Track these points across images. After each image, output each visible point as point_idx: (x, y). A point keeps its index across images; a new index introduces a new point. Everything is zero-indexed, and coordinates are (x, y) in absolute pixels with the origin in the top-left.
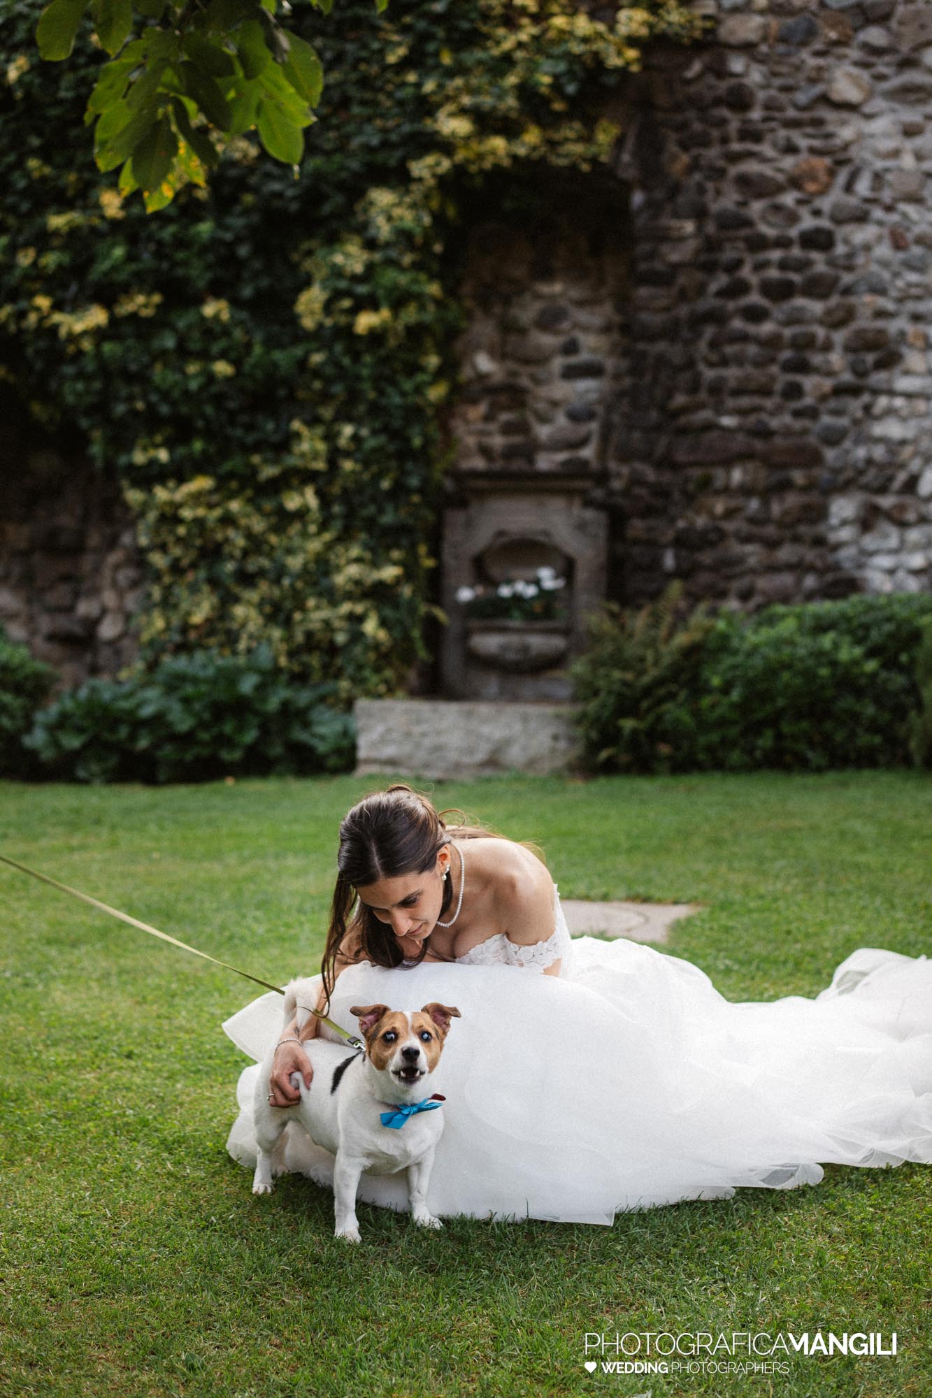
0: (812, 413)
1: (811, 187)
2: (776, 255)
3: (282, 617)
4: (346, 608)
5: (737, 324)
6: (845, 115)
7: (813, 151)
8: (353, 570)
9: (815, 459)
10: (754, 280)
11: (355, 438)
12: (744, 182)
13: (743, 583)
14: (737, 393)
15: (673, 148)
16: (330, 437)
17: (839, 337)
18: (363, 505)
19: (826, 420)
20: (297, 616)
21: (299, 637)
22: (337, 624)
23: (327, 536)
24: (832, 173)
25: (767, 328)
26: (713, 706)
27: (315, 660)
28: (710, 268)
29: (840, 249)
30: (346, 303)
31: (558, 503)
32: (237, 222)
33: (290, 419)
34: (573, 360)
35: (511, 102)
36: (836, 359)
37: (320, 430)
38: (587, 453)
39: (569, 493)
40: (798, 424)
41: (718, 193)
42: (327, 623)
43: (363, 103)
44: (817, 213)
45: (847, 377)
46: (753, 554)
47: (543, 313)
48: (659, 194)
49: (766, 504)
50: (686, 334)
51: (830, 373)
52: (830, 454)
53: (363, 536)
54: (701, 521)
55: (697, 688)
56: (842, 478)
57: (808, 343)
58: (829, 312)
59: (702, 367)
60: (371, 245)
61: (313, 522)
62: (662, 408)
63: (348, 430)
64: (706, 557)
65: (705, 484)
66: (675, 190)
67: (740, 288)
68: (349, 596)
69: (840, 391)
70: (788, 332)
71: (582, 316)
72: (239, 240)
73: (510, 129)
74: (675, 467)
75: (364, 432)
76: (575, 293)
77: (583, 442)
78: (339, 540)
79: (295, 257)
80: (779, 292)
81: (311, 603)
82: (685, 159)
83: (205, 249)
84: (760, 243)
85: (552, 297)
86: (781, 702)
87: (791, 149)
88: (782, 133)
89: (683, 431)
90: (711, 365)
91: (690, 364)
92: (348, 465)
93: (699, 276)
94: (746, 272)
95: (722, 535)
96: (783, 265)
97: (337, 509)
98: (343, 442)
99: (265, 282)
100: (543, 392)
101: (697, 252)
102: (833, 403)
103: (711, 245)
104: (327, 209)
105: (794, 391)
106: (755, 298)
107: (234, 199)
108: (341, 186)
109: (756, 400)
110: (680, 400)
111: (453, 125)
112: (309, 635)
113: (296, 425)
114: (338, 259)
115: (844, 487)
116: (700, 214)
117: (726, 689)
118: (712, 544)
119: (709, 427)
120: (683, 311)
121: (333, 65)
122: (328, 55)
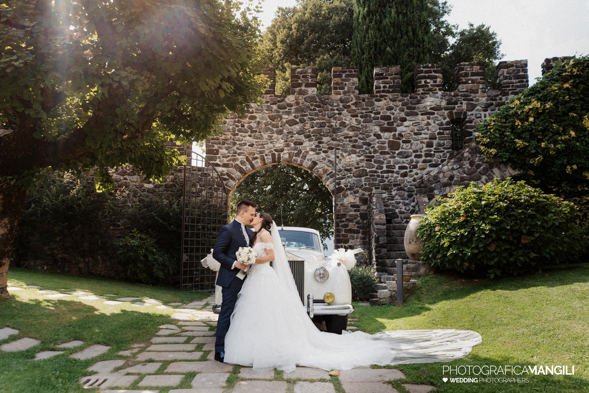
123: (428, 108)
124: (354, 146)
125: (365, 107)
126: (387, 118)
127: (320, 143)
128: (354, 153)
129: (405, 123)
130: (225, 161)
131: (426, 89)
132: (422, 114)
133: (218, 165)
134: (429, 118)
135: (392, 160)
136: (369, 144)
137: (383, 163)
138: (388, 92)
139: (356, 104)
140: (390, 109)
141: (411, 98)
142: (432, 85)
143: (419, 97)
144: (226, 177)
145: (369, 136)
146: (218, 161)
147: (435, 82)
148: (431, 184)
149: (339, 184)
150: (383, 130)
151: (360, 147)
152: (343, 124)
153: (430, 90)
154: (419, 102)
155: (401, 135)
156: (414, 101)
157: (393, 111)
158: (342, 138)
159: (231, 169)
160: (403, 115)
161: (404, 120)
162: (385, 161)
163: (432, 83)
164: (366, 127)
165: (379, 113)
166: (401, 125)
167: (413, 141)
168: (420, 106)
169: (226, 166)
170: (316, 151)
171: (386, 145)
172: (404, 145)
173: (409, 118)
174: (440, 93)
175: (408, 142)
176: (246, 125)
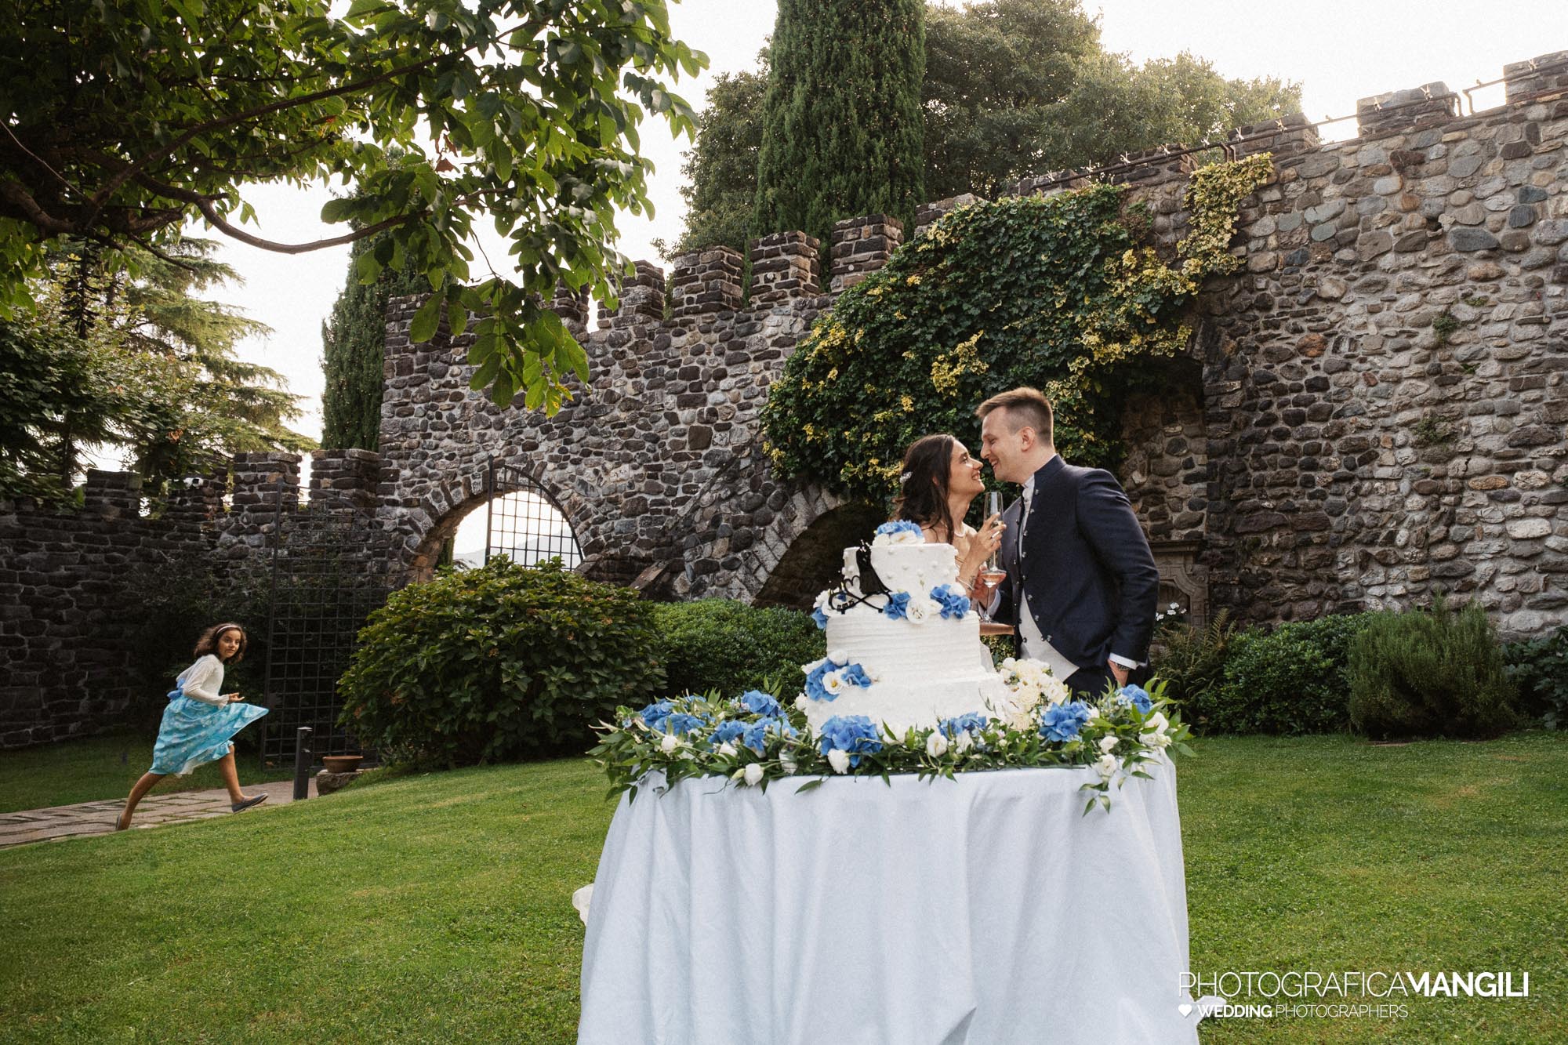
0: (1323, 496)
1: (1313, 352)
2: (1292, 396)
5: (1270, 442)
6: (1331, 305)
7: (1311, 330)
9: (1326, 525)
10: (1280, 414)
12: (1269, 353)
13: (1285, 608)
14: (1272, 486)
15: (1225, 337)
17: (1335, 445)
19: (1331, 498)
24: (1325, 342)
25: (1290, 442)
26: (1228, 691)
28: (1252, 408)
29: (1333, 389)
31: (1180, 561)
34: (1190, 472)
35: (1122, 321)
36: (1334, 459)
38: (1201, 528)
39: (1185, 555)
40: (1312, 503)
41: (1254, 362)
43: (1043, 332)
44: (1317, 368)
45: (1343, 470)
46: (1290, 589)
47: (1170, 444)
48: (1218, 367)
49: (1296, 556)
50: (1238, 451)
51: (1331, 470)
52: (1334, 521)
54: (1255, 569)
55: (1220, 679)
56: (1344, 536)
57: (1316, 450)
58: (1327, 430)
59: (1250, 471)
62: (1227, 498)
64: (1260, 592)
65: (1257, 544)
66: (1228, 362)
67: (1271, 420)
69: (1337, 480)
70: (1302, 445)
71: (1192, 444)
73: (1123, 339)
74: (1238, 535)
76: (1193, 430)
77: (1199, 522)
80: (1297, 419)
82: (1233, 343)
84: (1281, 391)
85: (1177, 434)
86: (1268, 689)
87: (1297, 330)
88: (1291, 321)
89: (1239, 512)
90: (1256, 469)
91: (1244, 469)
93: (1245, 413)
94: (1274, 409)
95: (1270, 578)
96: (1296, 403)
100: (1173, 492)
101: (1243, 400)
102: (1334, 488)
103: (1252, 394)
105: (1309, 482)
106: (1281, 425)
109: (1285, 490)
110: (1237, 492)
111: (1090, 339)
115: (1347, 542)
116: (1244, 376)
117: (1236, 680)
118: (1264, 584)
119: (1257, 508)
120: (1237, 437)
121: (1027, 314)
122: (1025, 308)
123: (769, 342)
124: (626, 445)
125: (653, 352)
126: (691, 374)
127: (568, 442)
128: (628, 460)
129: (723, 384)
130: (408, 493)
131: (765, 295)
132: (756, 359)
133: (394, 503)
134: (767, 369)
135: (693, 472)
136: (655, 439)
137: (677, 481)
138: (697, 312)
139: (635, 348)
140: (698, 351)
141: (738, 321)
142: (778, 286)
143: (753, 316)
144: (408, 527)
145: (655, 420)
146: (396, 496)
147: (785, 276)
148: (680, 538)
149: (595, 534)
150: (684, 403)
151: (638, 446)
152: (611, 398)
153: (773, 298)
154: (751, 331)
155: (713, 413)
156: (743, 328)
157: (704, 356)
158: (608, 428)
159: (418, 509)
161: (721, 375)
162: (682, 477)
163: (779, 280)
164: (652, 398)
165: (677, 364)
166: (715, 388)
167: (735, 426)
168: (754, 338)
169: (408, 503)
170: (560, 461)
171: (686, 438)
172: (717, 436)
173: (730, 370)
174: (792, 301)
175: (726, 427)
176: (445, 414)
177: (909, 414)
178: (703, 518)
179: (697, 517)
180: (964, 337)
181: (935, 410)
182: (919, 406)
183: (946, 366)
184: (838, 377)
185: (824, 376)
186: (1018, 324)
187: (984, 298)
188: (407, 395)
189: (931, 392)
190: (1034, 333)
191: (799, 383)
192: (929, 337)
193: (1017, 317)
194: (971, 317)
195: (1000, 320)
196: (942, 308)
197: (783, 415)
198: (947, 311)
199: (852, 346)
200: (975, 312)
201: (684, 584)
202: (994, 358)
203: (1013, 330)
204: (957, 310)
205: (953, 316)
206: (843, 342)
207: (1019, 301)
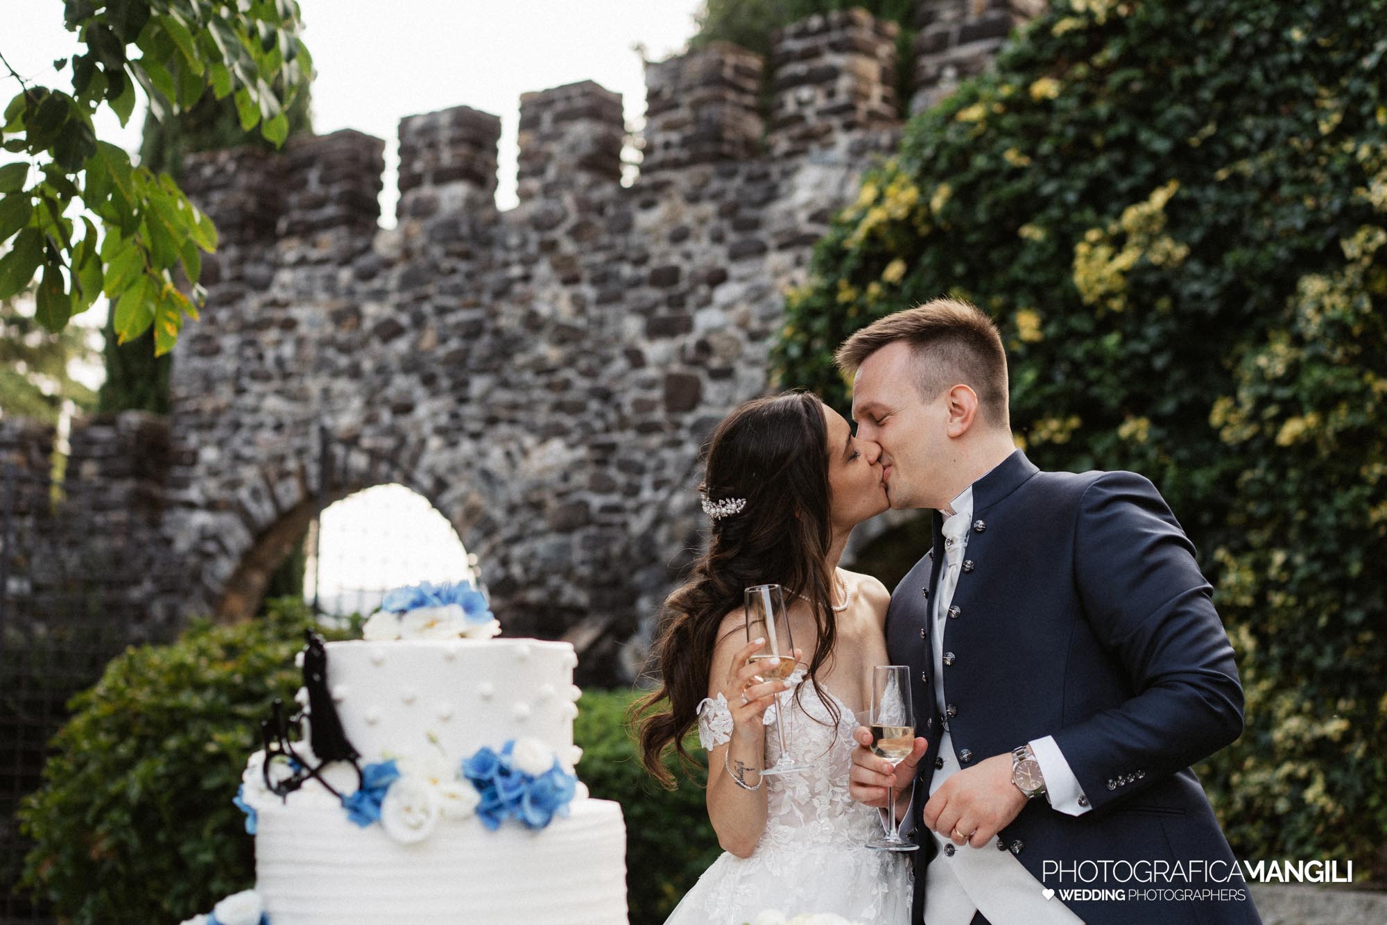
3: (1220, 779)
4: (1287, 768)
8: (1294, 724)
11: (1287, 566)
16: (1260, 567)
18: (1300, 646)
20: (1235, 778)
21: (1238, 805)
22: (1277, 789)
23: (1265, 685)
27: (1254, 833)
30: (1272, 411)
32: (1152, 332)
33: (1215, 547)
37: (1248, 559)
42: (1266, 788)
43: (1295, 181)
53: (1303, 683)
60: (1298, 341)
61: (1249, 666)
63: (1279, 557)
68: (1291, 755)
72: (1156, 350)
75: (1299, 559)
78: (1279, 688)
79: (1228, 363)
81: (1249, 763)
83: (1119, 364)
92: (1277, 599)
97: (1275, 651)
98: (1273, 572)
99: (1187, 395)
104: (1250, 306)
107: (1150, 307)
108: (1267, 278)
112: (1249, 801)
113: (1221, 554)
114: (1262, 361)
121: (1265, 145)
122: (1259, 135)
123: (802, 216)
124: (559, 407)
125: (605, 239)
126: (666, 277)
127: (463, 400)
128: (559, 431)
129: (723, 294)
130: (212, 486)
131: (796, 130)
132: (782, 247)
133: (191, 506)
135: (668, 454)
136: (605, 396)
137: (643, 469)
138: (677, 165)
139: (576, 233)
140: (680, 236)
141: (751, 179)
142: (821, 113)
143: (775, 170)
144: (211, 547)
145: (606, 361)
146: (194, 494)
147: (831, 94)
148: (633, 572)
149: (505, 562)
150: (656, 330)
151: (577, 408)
152: (533, 322)
153: (810, 136)
154: (772, 195)
155: (704, 348)
156: (757, 192)
157: (690, 245)
158: (528, 376)
159: (227, 517)
160: (718, 256)
161: (718, 278)
162: (651, 464)
163: (821, 102)
164: (601, 322)
165: (642, 260)
166: (706, 303)
167: (742, 370)
168: (777, 209)
169: (212, 506)
170: (450, 434)
171: (657, 394)
172: (712, 390)
173: (735, 270)
174: (843, 141)
175: (724, 374)
176: (270, 355)
177: (1032, 346)
178: (671, 539)
179: (662, 535)
180: (1140, 195)
181: (1080, 336)
182: (1052, 329)
183: (1103, 252)
184: (905, 276)
185: (877, 275)
186: (1246, 167)
187: (1181, 119)
188: (212, 321)
189: (1073, 302)
190: (1276, 183)
191: (832, 291)
192: (1071, 197)
193: (1245, 153)
194: (1153, 156)
195: (1212, 161)
196: (1098, 140)
197: (807, 350)
198: (1109, 146)
199: (929, 218)
200: (1161, 145)
201: (638, 656)
202: (1197, 235)
203: (1237, 180)
204: (1128, 143)
205: (1117, 156)
206: (913, 211)
207: (1249, 122)
